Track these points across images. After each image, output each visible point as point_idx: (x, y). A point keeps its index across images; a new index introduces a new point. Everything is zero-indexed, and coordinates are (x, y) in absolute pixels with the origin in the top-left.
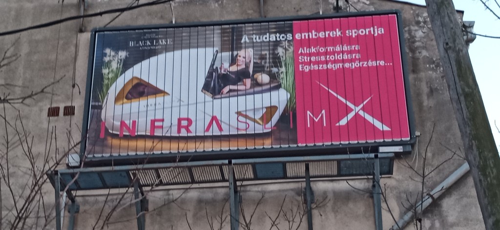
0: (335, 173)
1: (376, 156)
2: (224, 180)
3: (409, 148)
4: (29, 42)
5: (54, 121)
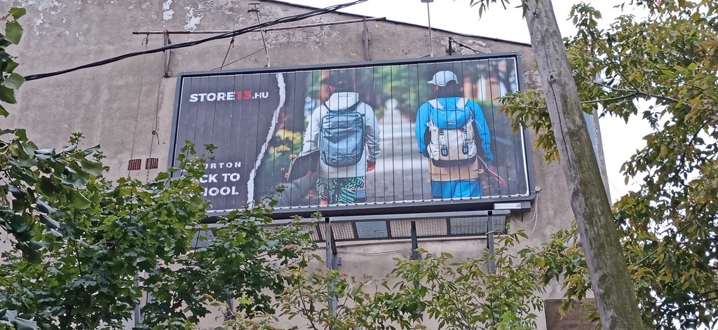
0: (445, 233)
1: (490, 214)
2: (321, 240)
3: (528, 205)
4: (110, 88)
5: (135, 175)
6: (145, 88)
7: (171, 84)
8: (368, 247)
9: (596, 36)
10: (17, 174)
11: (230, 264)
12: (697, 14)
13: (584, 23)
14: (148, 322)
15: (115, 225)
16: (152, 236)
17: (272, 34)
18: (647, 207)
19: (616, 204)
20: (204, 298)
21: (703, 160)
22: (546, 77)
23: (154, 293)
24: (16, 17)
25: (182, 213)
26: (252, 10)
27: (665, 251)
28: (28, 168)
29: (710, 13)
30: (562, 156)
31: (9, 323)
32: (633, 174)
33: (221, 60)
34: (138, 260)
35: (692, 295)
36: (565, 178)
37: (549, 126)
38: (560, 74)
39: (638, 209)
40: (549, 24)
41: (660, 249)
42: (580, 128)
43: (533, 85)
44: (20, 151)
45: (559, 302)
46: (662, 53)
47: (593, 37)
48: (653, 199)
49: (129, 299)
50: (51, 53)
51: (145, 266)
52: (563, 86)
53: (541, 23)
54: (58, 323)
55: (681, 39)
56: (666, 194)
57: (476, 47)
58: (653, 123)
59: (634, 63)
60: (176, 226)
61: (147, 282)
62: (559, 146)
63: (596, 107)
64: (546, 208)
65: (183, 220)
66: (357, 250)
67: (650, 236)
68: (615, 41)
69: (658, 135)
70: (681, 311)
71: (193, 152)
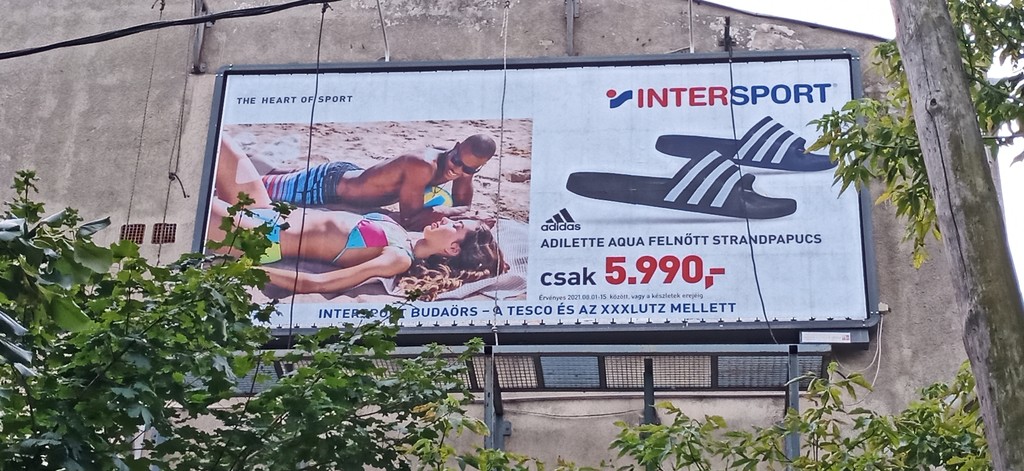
0: (707, 382)
1: (794, 351)
2: (475, 388)
3: (863, 337)
4: (92, 90)
6: (155, 93)
7: (204, 85)
8: (561, 404)
17: (395, 1)
38: (948, 97)
42: (984, 199)
52: (955, 119)
57: (774, 38)
64: (899, 345)
66: (540, 409)
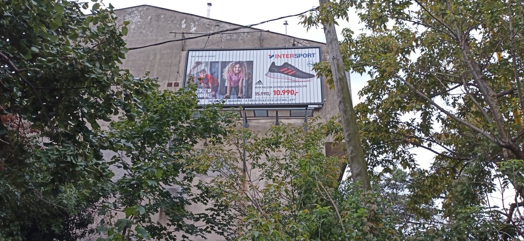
0: (289, 116)
1: (306, 109)
2: (242, 117)
3: (321, 106)
4: (160, 54)
5: (170, 89)
6: (174, 55)
7: (184, 53)
8: (259, 120)
9: (351, 41)
10: (125, 86)
11: (206, 125)
12: (391, 34)
13: (347, 36)
14: (175, 145)
15: (162, 108)
16: (177, 113)
17: (224, 35)
18: (367, 108)
19: (355, 107)
20: (197, 137)
21: (389, 91)
22: (332, 56)
23: (177, 135)
24: (126, 25)
25: (188, 104)
26: (217, 25)
27: (373, 125)
28: (130, 85)
29: (396, 34)
30: (336, 88)
31: (122, 144)
32: (363, 96)
33: (204, 45)
34: (171, 122)
35: (382, 142)
36: (336, 96)
37: (332, 76)
38: (337, 55)
39: (363, 109)
40: (334, 36)
41: (371, 125)
42: (343, 77)
43: (325, 59)
44: (127, 78)
45: (331, 143)
46: (376, 49)
47: (350, 41)
48: (370, 105)
49: (168, 136)
50: (138, 39)
51: (174, 124)
52: (338, 60)
53: (331, 35)
54: (140, 144)
55: (384, 43)
56: (374, 104)
57: (304, 44)
58: (372, 76)
59: (365, 52)
60: (186, 109)
61: (174, 130)
62: (335, 84)
63: (350, 69)
64: (328, 107)
65: (189, 107)
66: (255, 121)
67: (368, 119)
68: (359, 43)
69: (373, 81)
70: (377, 148)
71: (193, 81)
